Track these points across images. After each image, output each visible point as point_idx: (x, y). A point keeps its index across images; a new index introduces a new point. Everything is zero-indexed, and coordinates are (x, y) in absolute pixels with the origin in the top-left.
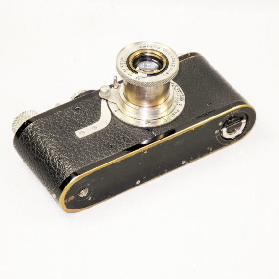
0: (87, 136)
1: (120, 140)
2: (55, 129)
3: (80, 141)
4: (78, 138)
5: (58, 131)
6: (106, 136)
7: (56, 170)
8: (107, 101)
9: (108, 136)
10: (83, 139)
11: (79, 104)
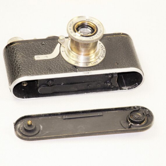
0: (40, 60)
1: (57, 68)
2: (25, 50)
3: (35, 61)
4: (35, 59)
5: (26, 53)
6: (51, 63)
7: (14, 73)
8: (61, 44)
9: (51, 64)
10: (37, 61)
11: (45, 42)
